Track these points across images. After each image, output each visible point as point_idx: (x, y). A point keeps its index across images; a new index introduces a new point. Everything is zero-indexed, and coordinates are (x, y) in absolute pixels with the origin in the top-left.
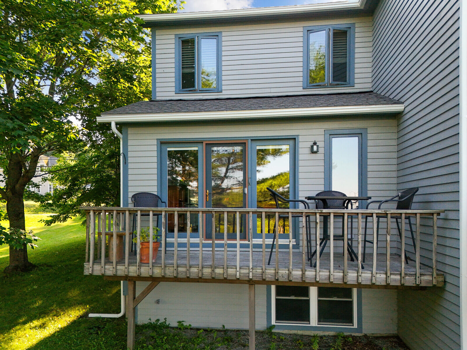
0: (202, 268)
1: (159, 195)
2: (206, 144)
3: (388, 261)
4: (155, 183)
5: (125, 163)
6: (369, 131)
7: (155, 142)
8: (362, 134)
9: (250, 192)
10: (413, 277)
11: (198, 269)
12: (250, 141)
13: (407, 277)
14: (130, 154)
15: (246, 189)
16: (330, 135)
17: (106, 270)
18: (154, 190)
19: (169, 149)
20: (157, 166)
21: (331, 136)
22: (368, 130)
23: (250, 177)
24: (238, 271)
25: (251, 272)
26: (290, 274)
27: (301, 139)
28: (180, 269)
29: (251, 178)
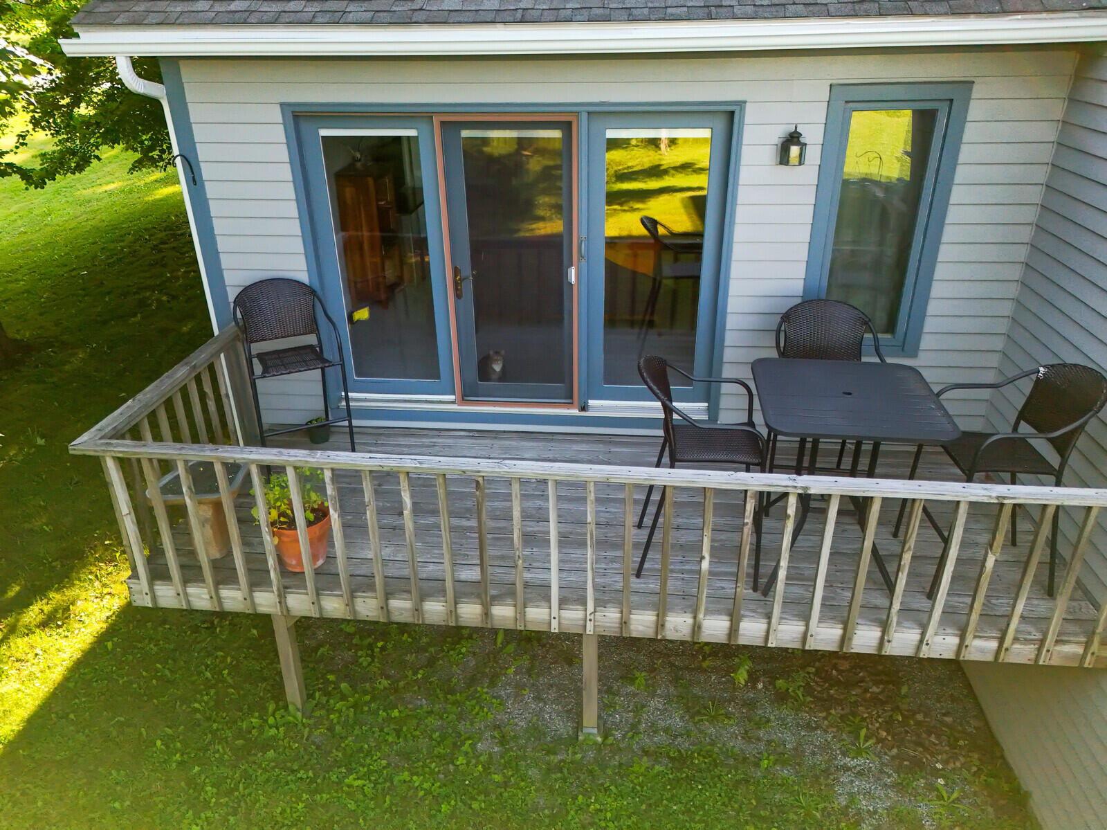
0: (456, 603)
1: (316, 286)
2: (443, 123)
3: (974, 613)
4: (298, 245)
5: (194, 180)
6: (976, 92)
7: (277, 115)
8: (951, 101)
9: (584, 280)
10: (1032, 646)
11: (444, 604)
12: (584, 117)
13: (1017, 646)
14: (203, 153)
15: (573, 271)
16: (846, 102)
17: (190, 599)
18: (297, 268)
19: (324, 132)
20: (296, 192)
21: (851, 105)
22: (975, 88)
23: (584, 235)
24: (554, 618)
25: (590, 620)
26: (697, 628)
27: (751, 115)
28: (395, 604)
29: (588, 238)
